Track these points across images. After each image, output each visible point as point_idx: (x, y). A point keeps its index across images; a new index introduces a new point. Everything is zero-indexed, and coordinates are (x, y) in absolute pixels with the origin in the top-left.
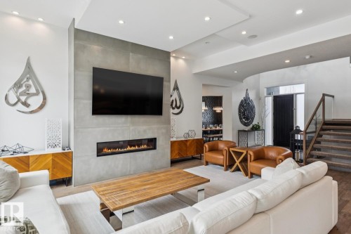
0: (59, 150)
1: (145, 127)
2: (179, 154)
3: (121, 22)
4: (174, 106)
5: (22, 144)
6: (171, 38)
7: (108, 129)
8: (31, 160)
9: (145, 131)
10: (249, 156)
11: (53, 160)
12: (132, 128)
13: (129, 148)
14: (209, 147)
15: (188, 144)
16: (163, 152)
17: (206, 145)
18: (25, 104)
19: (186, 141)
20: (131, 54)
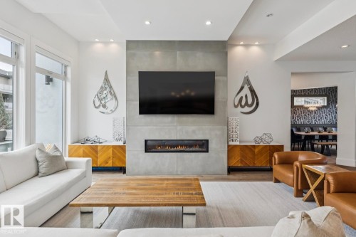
0: (121, 143)
1: (193, 128)
2: (242, 161)
3: (147, 23)
4: (243, 103)
5: (99, 136)
6: (208, 23)
7: (155, 127)
8: (99, 148)
9: (194, 132)
10: (325, 182)
11: (113, 151)
12: (179, 128)
13: (179, 148)
14: (279, 157)
15: (256, 150)
16: (218, 156)
17: (276, 155)
18: (104, 106)
19: (254, 146)
20: (178, 52)
